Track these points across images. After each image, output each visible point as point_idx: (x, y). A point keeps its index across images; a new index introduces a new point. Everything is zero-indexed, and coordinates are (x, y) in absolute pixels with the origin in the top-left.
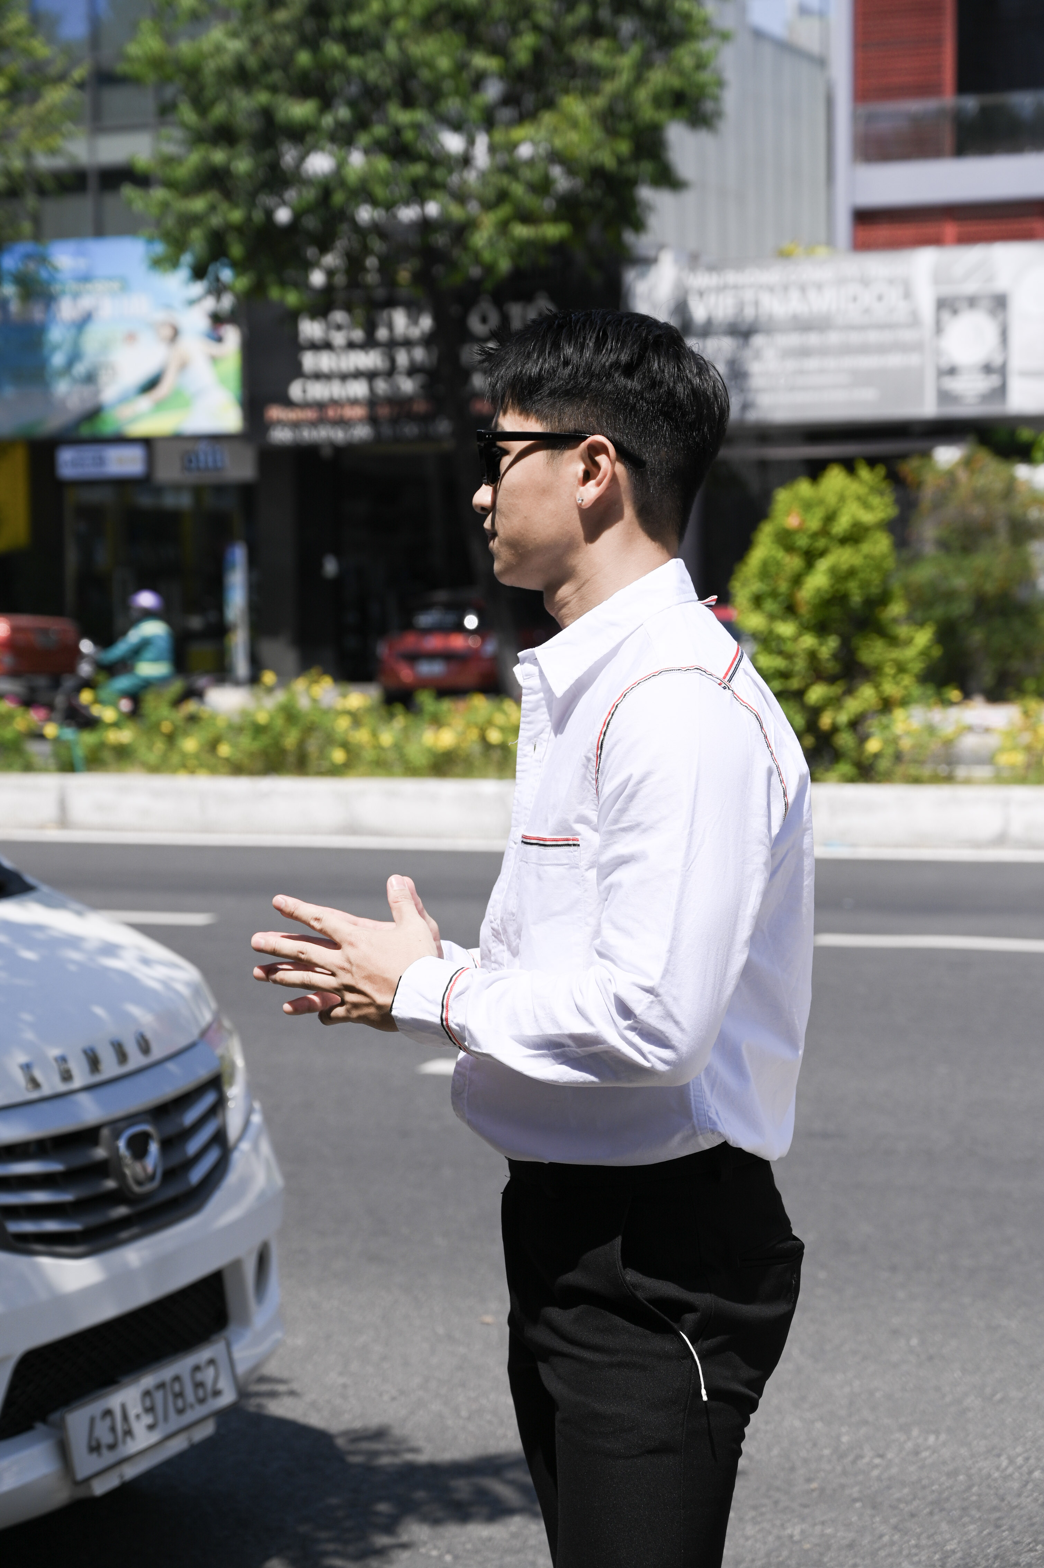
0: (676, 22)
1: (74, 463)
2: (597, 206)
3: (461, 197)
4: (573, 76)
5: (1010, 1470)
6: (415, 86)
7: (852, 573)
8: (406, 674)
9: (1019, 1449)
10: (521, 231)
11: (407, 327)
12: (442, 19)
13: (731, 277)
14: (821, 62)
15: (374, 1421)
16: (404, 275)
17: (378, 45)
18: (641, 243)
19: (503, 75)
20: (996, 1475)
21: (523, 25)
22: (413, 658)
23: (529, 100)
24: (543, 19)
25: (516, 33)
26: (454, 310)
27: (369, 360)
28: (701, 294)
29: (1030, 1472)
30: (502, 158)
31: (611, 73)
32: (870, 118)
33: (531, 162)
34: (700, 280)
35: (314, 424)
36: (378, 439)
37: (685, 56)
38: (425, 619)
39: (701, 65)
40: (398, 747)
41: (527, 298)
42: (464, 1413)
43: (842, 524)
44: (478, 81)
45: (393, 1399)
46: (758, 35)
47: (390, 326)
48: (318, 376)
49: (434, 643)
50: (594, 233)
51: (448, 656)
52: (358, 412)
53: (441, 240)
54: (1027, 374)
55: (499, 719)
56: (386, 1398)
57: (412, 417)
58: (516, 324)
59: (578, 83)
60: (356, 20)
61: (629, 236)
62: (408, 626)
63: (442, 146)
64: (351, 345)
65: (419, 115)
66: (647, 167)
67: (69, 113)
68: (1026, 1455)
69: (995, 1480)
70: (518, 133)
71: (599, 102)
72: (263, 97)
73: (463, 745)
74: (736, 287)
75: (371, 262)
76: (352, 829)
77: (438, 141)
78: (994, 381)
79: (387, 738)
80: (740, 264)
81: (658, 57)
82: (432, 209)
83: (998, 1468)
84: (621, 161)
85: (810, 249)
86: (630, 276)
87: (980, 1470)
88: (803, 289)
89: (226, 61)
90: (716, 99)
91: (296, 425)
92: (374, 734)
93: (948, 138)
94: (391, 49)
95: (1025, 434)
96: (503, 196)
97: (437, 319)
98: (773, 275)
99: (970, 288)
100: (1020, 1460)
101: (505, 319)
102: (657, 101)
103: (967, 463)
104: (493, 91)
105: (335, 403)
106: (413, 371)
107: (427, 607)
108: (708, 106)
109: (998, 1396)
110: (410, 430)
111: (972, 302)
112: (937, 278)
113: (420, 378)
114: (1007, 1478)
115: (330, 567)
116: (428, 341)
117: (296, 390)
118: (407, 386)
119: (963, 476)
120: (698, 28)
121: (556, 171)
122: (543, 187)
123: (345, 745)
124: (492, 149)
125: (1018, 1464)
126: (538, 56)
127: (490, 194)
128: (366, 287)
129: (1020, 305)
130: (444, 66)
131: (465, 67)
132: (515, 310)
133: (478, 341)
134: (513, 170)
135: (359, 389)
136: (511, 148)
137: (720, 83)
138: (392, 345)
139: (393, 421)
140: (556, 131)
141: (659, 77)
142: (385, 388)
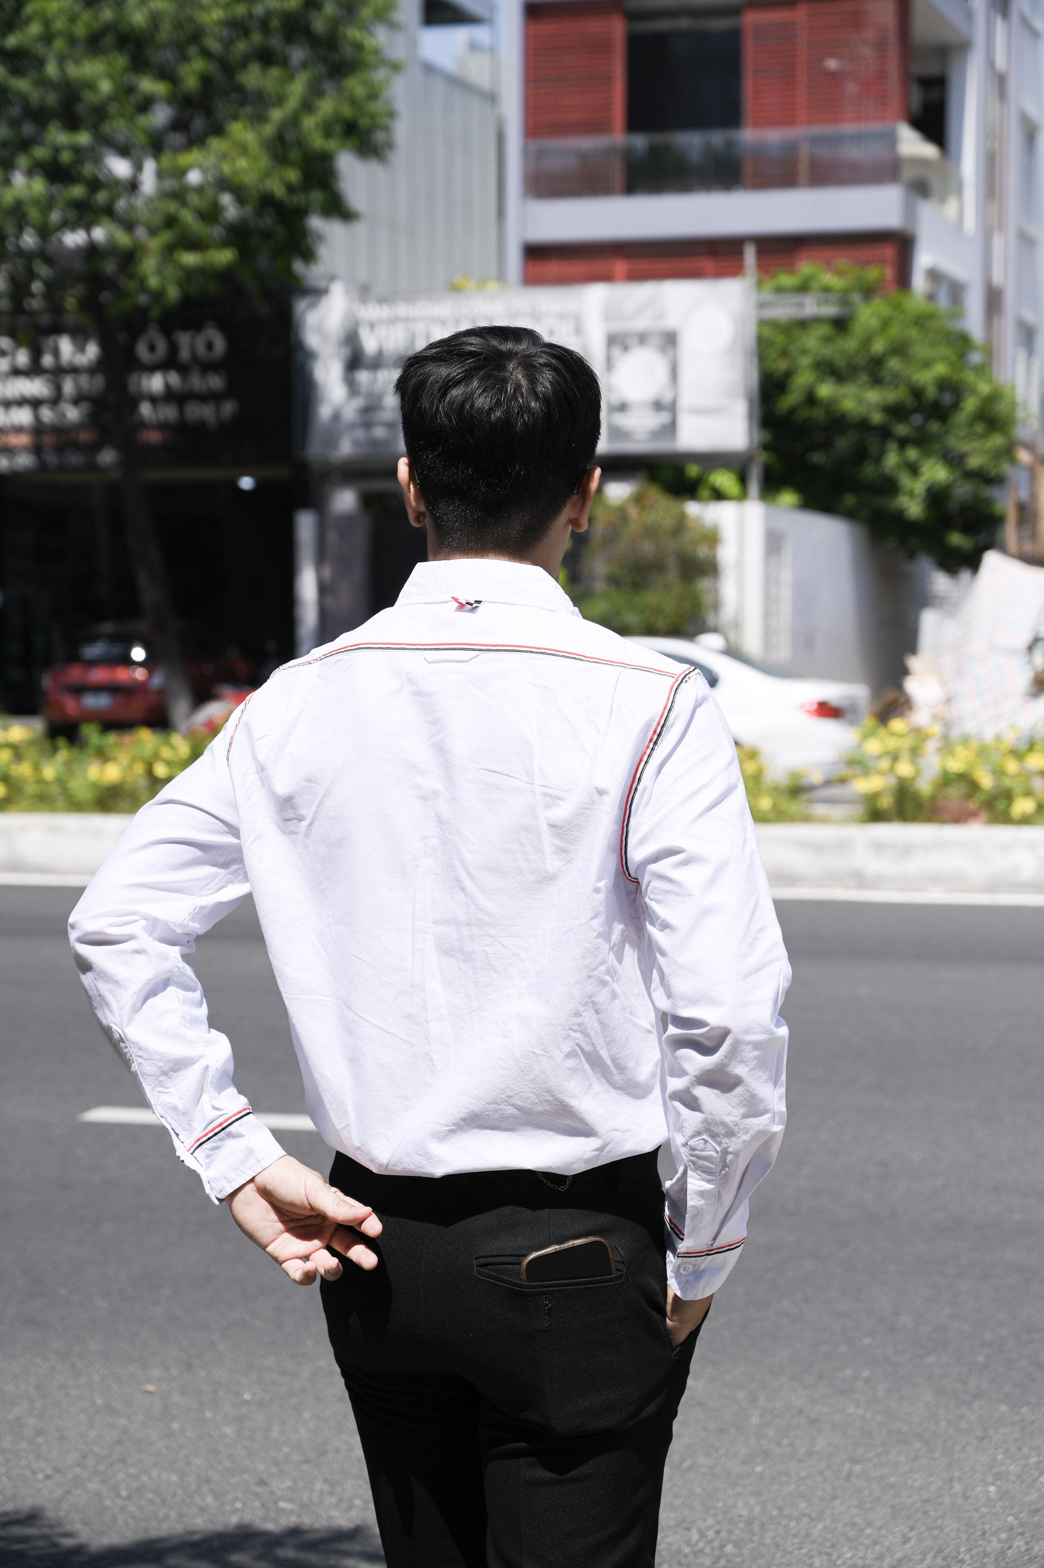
0: (347, 52)
2: (267, 235)
3: (129, 226)
4: (242, 104)
5: (701, 1545)
6: (81, 109)
8: (71, 707)
9: (710, 1522)
10: (188, 258)
11: (74, 354)
12: (108, 40)
13: (402, 309)
14: (492, 98)
15: (26, 1503)
16: (70, 302)
17: (39, 62)
18: (313, 274)
19: (171, 100)
20: (687, 1550)
21: (192, 50)
22: (79, 690)
23: (198, 124)
24: (213, 45)
25: (184, 58)
26: (122, 337)
27: (35, 387)
28: (372, 326)
29: (722, 1547)
30: (170, 184)
31: (280, 100)
32: (541, 154)
33: (200, 190)
34: (371, 312)
36: (42, 467)
37: (355, 85)
38: (93, 651)
39: (373, 96)
40: (60, 781)
41: (196, 326)
42: (124, 1493)
44: (146, 105)
45: (48, 1477)
46: (429, 69)
47: (56, 353)
49: (99, 675)
50: (263, 262)
51: (114, 689)
52: (23, 440)
53: (109, 267)
54: (696, 411)
55: (166, 753)
56: (40, 1476)
57: (76, 446)
58: (184, 354)
59: (248, 110)
61: (298, 266)
62: (74, 657)
63: (110, 171)
64: (16, 372)
65: (84, 138)
66: (317, 196)
68: (717, 1527)
69: (686, 1556)
70: (194, 156)
71: (269, 130)
73: (129, 779)
74: (407, 320)
75: (37, 287)
77: (106, 167)
78: (664, 418)
79: (49, 772)
80: (411, 297)
81: (329, 87)
82: (99, 234)
83: (688, 1543)
84: (291, 189)
85: (482, 282)
86: (301, 305)
87: (670, 1544)
90: (387, 129)
92: (37, 768)
93: (618, 175)
94: (51, 69)
95: (693, 471)
96: (171, 222)
97: (104, 346)
98: (444, 308)
99: (641, 324)
100: (711, 1534)
101: (174, 349)
102: (327, 130)
103: (638, 499)
104: (160, 116)
106: (78, 398)
107: (93, 639)
108: (380, 137)
109: (686, 1464)
110: (75, 459)
111: (643, 338)
112: (608, 315)
113: (85, 406)
114: (697, 1553)
116: (93, 370)
118: (73, 414)
119: (633, 512)
120: (370, 58)
121: (226, 199)
122: (211, 214)
123: (6, 780)
124: (160, 175)
125: (709, 1538)
126: (206, 81)
127: (157, 220)
128: (32, 313)
129: (689, 344)
130: (105, 87)
131: (131, 90)
132: (184, 339)
133: (147, 370)
134: (181, 195)
135: (24, 416)
136: (179, 176)
137: (391, 114)
138: (58, 373)
139: (59, 449)
140: (225, 157)
141: (329, 106)
142: (51, 416)
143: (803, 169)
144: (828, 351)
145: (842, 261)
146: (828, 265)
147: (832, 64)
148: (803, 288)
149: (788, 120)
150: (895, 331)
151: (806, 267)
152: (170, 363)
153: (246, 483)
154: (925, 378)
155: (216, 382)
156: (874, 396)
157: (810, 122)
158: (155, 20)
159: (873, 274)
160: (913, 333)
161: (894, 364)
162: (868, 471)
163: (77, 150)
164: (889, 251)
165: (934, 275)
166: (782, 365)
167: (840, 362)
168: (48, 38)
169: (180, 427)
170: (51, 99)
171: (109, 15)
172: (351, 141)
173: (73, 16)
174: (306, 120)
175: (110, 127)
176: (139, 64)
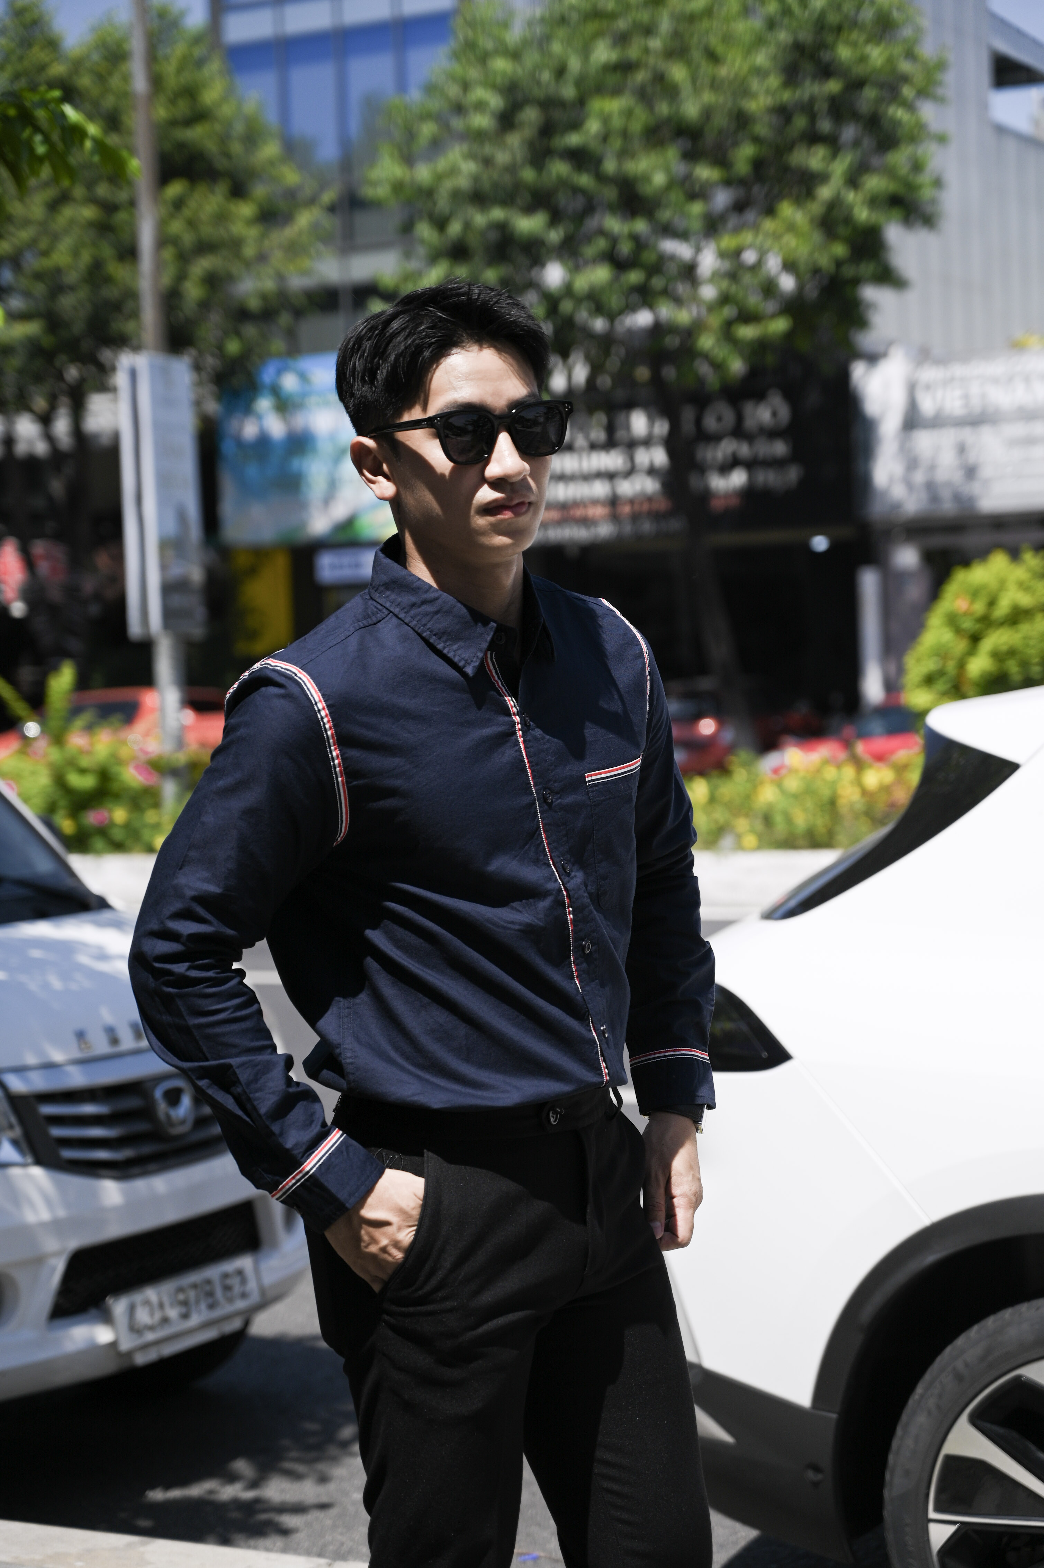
1: (333, 567)
7: (1012, 653)
10: (747, 332)
11: (646, 428)
13: (958, 370)
17: (597, 160)
18: (870, 340)
19: (728, 184)
21: (743, 136)
24: (762, 130)
25: (736, 143)
26: (691, 410)
27: (612, 460)
28: (928, 387)
30: (726, 265)
31: (822, 178)
33: (752, 268)
34: (929, 374)
35: (559, 524)
36: (620, 535)
37: (899, 158)
39: (917, 166)
41: (760, 396)
43: (1003, 607)
44: (702, 192)
46: (1001, 130)
47: (629, 427)
48: (562, 478)
52: (599, 512)
53: (674, 343)
57: (652, 515)
58: (750, 423)
59: (794, 188)
60: (574, 139)
61: (854, 334)
64: (594, 447)
65: (641, 226)
66: (867, 268)
67: (319, 234)
70: (747, 237)
71: (816, 208)
72: (497, 214)
74: (962, 380)
77: (662, 250)
81: (874, 162)
82: (662, 313)
84: (839, 263)
86: (859, 371)
88: (1027, 379)
89: (463, 182)
94: (609, 166)
96: (730, 299)
98: (997, 367)
101: (740, 418)
102: (873, 203)
104: (722, 199)
105: (576, 504)
106: (652, 471)
108: (927, 206)
110: (650, 527)
113: (660, 479)
116: (666, 440)
118: (647, 486)
120: (914, 133)
122: (769, 288)
124: (720, 256)
126: (758, 165)
127: (715, 298)
130: (659, 179)
131: (688, 177)
132: (749, 409)
133: (715, 438)
134: (733, 276)
135: (600, 489)
136: (737, 253)
137: (938, 183)
138: (631, 445)
139: (635, 517)
140: (777, 236)
141: (874, 183)
142: (627, 488)
152: (739, 432)
153: (820, 543)
155: (780, 448)
158: (707, 113)
163: (635, 238)
168: (605, 138)
169: (748, 494)
170: (610, 193)
171: (663, 109)
172: (896, 213)
173: (629, 114)
174: (851, 196)
175: (665, 215)
176: (691, 156)
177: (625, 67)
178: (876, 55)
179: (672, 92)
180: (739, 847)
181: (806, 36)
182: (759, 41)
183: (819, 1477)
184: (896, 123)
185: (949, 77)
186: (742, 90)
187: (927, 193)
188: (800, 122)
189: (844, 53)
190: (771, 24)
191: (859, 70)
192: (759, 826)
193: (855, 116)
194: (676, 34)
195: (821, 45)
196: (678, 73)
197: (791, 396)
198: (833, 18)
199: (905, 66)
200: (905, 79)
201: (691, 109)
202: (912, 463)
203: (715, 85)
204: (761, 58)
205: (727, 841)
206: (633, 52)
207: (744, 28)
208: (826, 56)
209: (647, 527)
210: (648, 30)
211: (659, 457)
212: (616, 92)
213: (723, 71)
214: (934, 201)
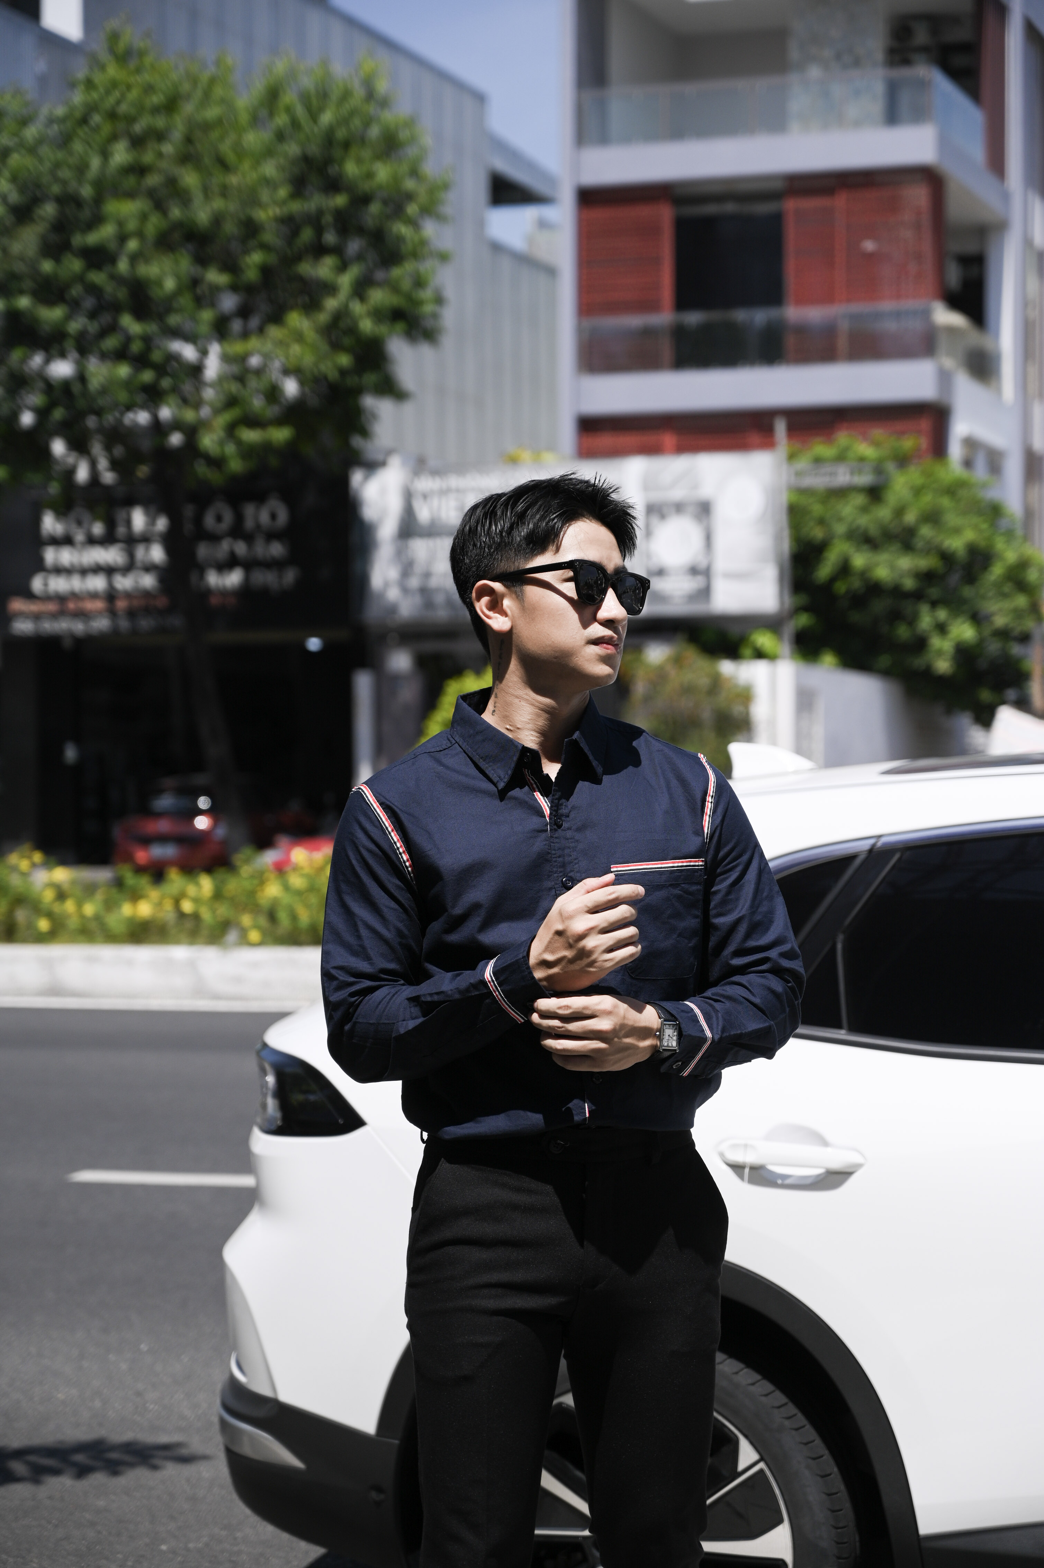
0: (393, 245)
2: (322, 413)
3: (194, 404)
4: (301, 293)
8: (140, 856)
10: (250, 436)
11: (145, 524)
12: (176, 238)
13: (454, 481)
16: (141, 476)
17: (112, 259)
18: (371, 448)
19: (236, 290)
21: (252, 244)
22: (148, 840)
24: (270, 239)
25: (245, 250)
26: (191, 510)
27: (111, 555)
28: (425, 496)
30: (235, 369)
31: (330, 289)
32: (593, 330)
33: (260, 372)
34: (425, 484)
35: (54, 616)
36: (116, 630)
37: (401, 273)
38: (160, 804)
39: (419, 282)
40: (99, 917)
41: (260, 498)
44: (212, 294)
46: (497, 248)
47: (129, 523)
48: (59, 570)
52: (99, 605)
54: (730, 576)
55: (192, 891)
57: (147, 611)
58: (249, 524)
59: (302, 300)
60: (93, 238)
61: (357, 441)
64: (92, 541)
65: (152, 328)
66: (370, 378)
70: (254, 343)
71: (323, 317)
73: (159, 916)
74: (458, 490)
76: (55, 991)
78: (695, 584)
79: (89, 909)
80: (462, 469)
81: (379, 276)
82: (165, 413)
84: (344, 372)
85: (536, 454)
86: (357, 477)
91: (37, 617)
92: (79, 905)
93: (666, 349)
94: (123, 266)
95: (734, 631)
96: (233, 402)
97: (173, 519)
99: (677, 494)
101: (239, 518)
102: (377, 316)
103: (677, 661)
104: (229, 302)
105: (74, 596)
106: (151, 568)
108: (428, 322)
111: (679, 508)
112: (647, 485)
113: (158, 575)
115: (71, 753)
116: (165, 538)
117: (37, 584)
118: (146, 582)
119: (672, 672)
120: (418, 250)
122: (273, 393)
123: (50, 915)
124: (226, 358)
126: (266, 271)
127: (222, 400)
128: (107, 487)
129: (724, 512)
130: (170, 284)
131: (196, 282)
132: (249, 510)
133: (214, 538)
134: (241, 379)
135: (98, 583)
136: (242, 359)
137: (439, 300)
138: (131, 541)
139: (132, 614)
140: (281, 343)
141: (378, 296)
142: (123, 583)
143: (842, 343)
144: (863, 521)
145: (878, 432)
146: (865, 437)
147: (869, 246)
148: (841, 458)
149: (828, 298)
150: (927, 499)
151: (843, 438)
152: (237, 531)
153: (314, 644)
154: (956, 544)
155: (277, 549)
156: (906, 563)
157: (849, 300)
158: (217, 220)
159: (908, 443)
160: (946, 502)
161: (926, 531)
162: (903, 632)
163: (145, 339)
164: (925, 424)
165: (971, 443)
166: (818, 534)
167: (873, 531)
168: (122, 237)
169: (245, 592)
170: (122, 294)
171: (176, 213)
172: (400, 326)
173: (144, 217)
174: (357, 308)
175: (174, 320)
176: (202, 260)
177: (139, 170)
178: (383, 172)
179: (183, 197)
180: (244, 941)
181: (314, 150)
182: (269, 152)
183: (382, 1497)
184: (400, 239)
185: (451, 196)
186: (251, 199)
187: (428, 308)
188: (307, 235)
189: (351, 169)
190: (280, 136)
191: (366, 186)
192: (263, 921)
193: (361, 231)
194: (189, 140)
195: (328, 161)
196: (190, 179)
197: (290, 499)
198: (341, 134)
199: (410, 184)
200: (410, 197)
201: (202, 215)
202: (407, 569)
203: (224, 191)
204: (269, 169)
205: (232, 936)
206: (148, 157)
207: (253, 139)
208: (333, 170)
209: (145, 624)
210: (160, 136)
211: (157, 554)
212: (131, 195)
213: (234, 180)
214: (435, 316)
